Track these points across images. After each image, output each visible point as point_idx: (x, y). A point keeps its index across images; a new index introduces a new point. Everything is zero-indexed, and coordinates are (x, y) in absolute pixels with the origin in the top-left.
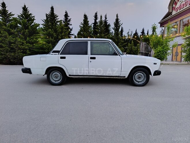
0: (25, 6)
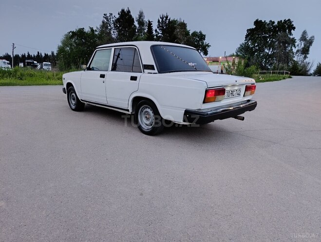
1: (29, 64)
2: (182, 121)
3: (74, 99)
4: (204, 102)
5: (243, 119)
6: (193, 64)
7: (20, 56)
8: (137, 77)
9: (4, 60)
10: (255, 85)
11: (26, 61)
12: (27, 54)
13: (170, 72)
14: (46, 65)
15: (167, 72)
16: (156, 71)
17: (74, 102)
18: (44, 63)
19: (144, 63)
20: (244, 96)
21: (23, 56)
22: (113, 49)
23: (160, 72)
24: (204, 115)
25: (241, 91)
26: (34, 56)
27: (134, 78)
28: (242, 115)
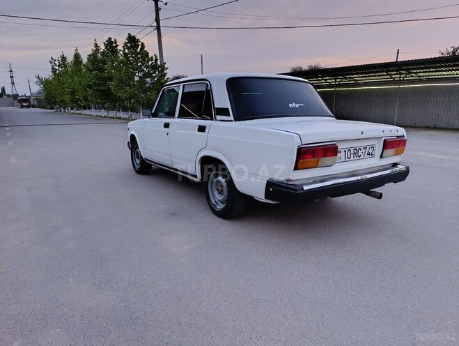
2: (264, 198)
3: (138, 158)
4: (296, 168)
5: (380, 196)
6: (297, 105)
8: (205, 127)
10: (406, 138)
13: (252, 119)
15: (248, 119)
16: (231, 117)
17: (138, 162)
19: (216, 106)
20: (381, 157)
22: (181, 85)
23: (236, 119)
24: (295, 190)
25: (376, 149)
27: (202, 129)
28: (378, 190)
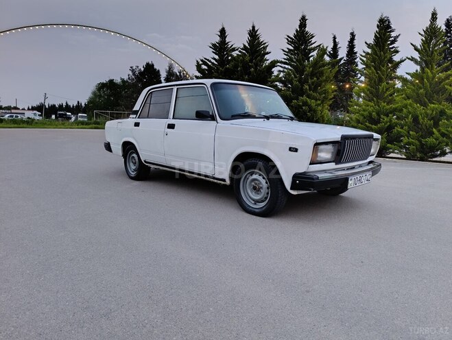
0: (253, 27)
1: (61, 116)
7: (57, 106)
9: (35, 112)
11: (59, 112)
12: (64, 104)
14: (82, 117)
18: (79, 114)
21: (61, 106)
26: (73, 106)
